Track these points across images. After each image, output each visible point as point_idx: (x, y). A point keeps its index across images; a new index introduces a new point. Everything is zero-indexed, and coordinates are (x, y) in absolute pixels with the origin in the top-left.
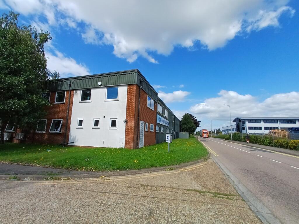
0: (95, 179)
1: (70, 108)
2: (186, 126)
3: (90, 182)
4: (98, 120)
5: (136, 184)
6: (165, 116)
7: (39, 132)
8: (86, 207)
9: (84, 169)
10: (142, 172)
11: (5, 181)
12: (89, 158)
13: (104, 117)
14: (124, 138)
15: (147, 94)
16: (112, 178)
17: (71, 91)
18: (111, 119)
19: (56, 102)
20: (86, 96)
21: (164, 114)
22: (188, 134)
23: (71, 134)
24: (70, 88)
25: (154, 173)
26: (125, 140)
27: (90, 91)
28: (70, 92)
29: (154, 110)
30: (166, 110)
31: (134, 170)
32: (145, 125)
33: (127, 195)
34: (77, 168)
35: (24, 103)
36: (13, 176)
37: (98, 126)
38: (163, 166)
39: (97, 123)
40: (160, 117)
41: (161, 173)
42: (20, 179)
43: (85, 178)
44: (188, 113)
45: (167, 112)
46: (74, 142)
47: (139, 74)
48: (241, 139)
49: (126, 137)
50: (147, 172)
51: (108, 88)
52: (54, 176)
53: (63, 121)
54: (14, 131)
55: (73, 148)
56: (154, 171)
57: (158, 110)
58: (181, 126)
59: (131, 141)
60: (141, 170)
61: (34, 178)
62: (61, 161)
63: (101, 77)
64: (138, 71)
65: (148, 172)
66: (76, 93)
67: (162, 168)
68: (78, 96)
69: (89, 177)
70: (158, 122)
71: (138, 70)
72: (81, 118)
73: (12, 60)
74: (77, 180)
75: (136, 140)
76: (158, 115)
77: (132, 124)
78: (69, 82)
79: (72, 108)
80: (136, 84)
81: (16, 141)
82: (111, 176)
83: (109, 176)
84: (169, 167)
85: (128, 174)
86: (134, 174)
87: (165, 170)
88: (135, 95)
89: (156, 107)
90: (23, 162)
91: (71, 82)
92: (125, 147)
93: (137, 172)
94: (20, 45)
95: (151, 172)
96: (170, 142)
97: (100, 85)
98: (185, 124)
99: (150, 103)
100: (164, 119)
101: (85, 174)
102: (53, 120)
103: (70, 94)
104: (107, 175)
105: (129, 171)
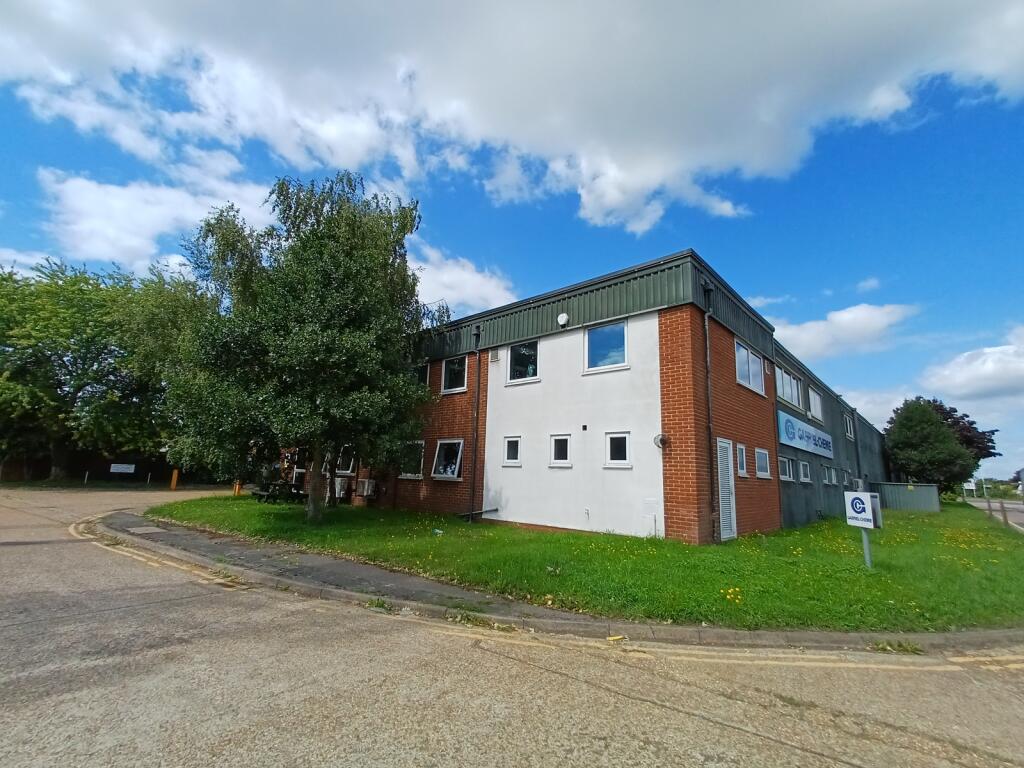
0: (592, 642)
1: (481, 406)
2: (914, 454)
3: (580, 651)
4: (566, 441)
5: (757, 690)
6: (808, 413)
7: (409, 476)
8: (596, 742)
9: (550, 602)
10: (764, 642)
11: (361, 611)
12: (557, 565)
13: (585, 428)
14: (663, 504)
15: (732, 334)
16: (651, 646)
17: (482, 354)
18: (607, 433)
19: (443, 391)
20: (524, 365)
21: (808, 407)
22: (932, 491)
23: (487, 484)
24: (477, 346)
25: (823, 652)
26: (667, 510)
27: (533, 346)
28: (480, 357)
29: (763, 394)
30: (811, 393)
31: (729, 627)
32: (735, 454)
33: (735, 728)
34: (529, 596)
35: (382, 399)
36: (374, 598)
37: (566, 459)
38: (857, 629)
39: (561, 449)
40: (791, 418)
41: (860, 662)
42: (390, 610)
43: (558, 632)
44: (918, 398)
45: (818, 397)
46: (496, 510)
47: (700, 266)
49: (668, 499)
50: (789, 647)
51: (590, 329)
52: (471, 615)
53: (465, 444)
54: (353, 474)
55: (498, 527)
56: (819, 646)
57: (780, 392)
58: (887, 457)
59: (689, 513)
60: (757, 632)
61: (422, 613)
62: (479, 568)
63: (564, 299)
64: (693, 256)
65: (790, 644)
66: (496, 359)
67: (853, 635)
68: (500, 366)
69: (570, 632)
70: (784, 440)
71: (693, 252)
72: (512, 433)
73: (351, 289)
74: (537, 635)
75: (706, 510)
76: (780, 412)
77: (688, 451)
78: (474, 326)
79: (486, 403)
80: (691, 304)
81: (357, 502)
82: (644, 639)
83: (637, 639)
84: (895, 637)
85: (709, 640)
86: (732, 645)
87: (875, 650)
88: (688, 345)
89: (770, 383)
90: (386, 560)
91: (478, 327)
92: (666, 534)
93: (744, 637)
94: (363, 248)
95: (808, 648)
96: (870, 526)
97: (563, 326)
98: (909, 445)
99: (748, 367)
100: (811, 430)
101: (556, 618)
102: (439, 442)
103: (480, 361)
104: (628, 634)
105: (708, 629)
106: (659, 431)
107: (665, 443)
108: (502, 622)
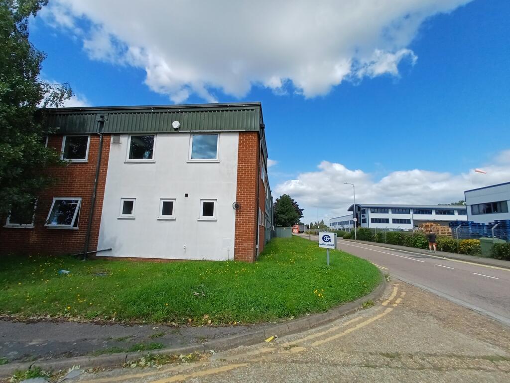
1: (100, 175)
4: (172, 203)
7: (17, 225)
13: (186, 195)
14: (234, 241)
17: (104, 137)
18: (201, 200)
20: (141, 150)
23: (103, 231)
24: (100, 130)
25: (355, 316)
26: (236, 244)
27: (151, 138)
28: (102, 139)
31: (318, 312)
37: (171, 214)
38: (354, 298)
39: (168, 208)
46: (110, 250)
47: (261, 113)
48: (374, 238)
49: (237, 238)
51: (195, 135)
53: (82, 202)
56: (350, 311)
59: (248, 246)
63: (178, 112)
65: (341, 315)
66: (117, 143)
67: (355, 302)
68: (120, 148)
72: (128, 196)
74: (220, 355)
77: (250, 212)
78: (98, 116)
79: (106, 173)
80: (258, 132)
82: (285, 334)
83: (282, 336)
84: (365, 300)
85: (313, 324)
86: (323, 323)
87: (363, 308)
91: (102, 117)
92: (235, 258)
96: (333, 247)
97: (176, 129)
98: (282, 212)
102: (55, 199)
103: (102, 141)
104: (277, 334)
105: (311, 317)
106: (235, 201)
107: (237, 207)
108: (186, 352)
